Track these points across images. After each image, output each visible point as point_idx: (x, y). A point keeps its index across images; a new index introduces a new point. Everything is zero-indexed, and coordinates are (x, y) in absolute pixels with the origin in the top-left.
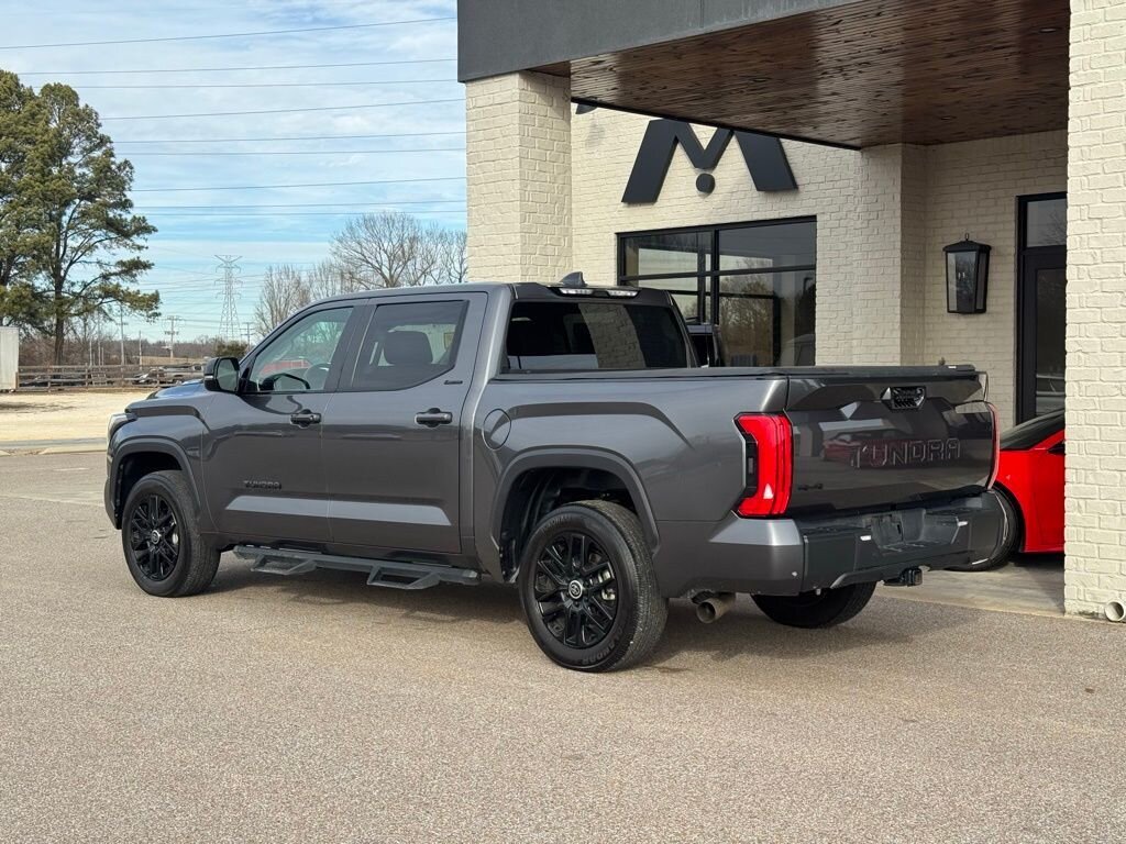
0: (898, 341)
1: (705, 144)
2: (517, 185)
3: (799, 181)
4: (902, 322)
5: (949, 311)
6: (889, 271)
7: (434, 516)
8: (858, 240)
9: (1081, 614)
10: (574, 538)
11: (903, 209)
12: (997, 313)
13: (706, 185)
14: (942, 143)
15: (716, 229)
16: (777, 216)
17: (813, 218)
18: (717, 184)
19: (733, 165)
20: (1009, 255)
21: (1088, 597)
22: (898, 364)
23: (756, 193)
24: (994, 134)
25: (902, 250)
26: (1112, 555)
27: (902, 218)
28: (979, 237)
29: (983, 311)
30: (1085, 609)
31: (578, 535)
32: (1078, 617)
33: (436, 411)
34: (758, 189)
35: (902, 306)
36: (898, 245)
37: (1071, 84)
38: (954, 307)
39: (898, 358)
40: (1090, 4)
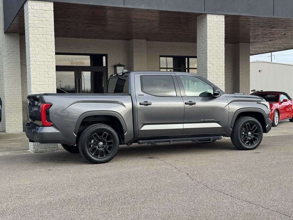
0: (21, 89)
27: (20, 54)
35: (21, 79)
40: (210, 23)
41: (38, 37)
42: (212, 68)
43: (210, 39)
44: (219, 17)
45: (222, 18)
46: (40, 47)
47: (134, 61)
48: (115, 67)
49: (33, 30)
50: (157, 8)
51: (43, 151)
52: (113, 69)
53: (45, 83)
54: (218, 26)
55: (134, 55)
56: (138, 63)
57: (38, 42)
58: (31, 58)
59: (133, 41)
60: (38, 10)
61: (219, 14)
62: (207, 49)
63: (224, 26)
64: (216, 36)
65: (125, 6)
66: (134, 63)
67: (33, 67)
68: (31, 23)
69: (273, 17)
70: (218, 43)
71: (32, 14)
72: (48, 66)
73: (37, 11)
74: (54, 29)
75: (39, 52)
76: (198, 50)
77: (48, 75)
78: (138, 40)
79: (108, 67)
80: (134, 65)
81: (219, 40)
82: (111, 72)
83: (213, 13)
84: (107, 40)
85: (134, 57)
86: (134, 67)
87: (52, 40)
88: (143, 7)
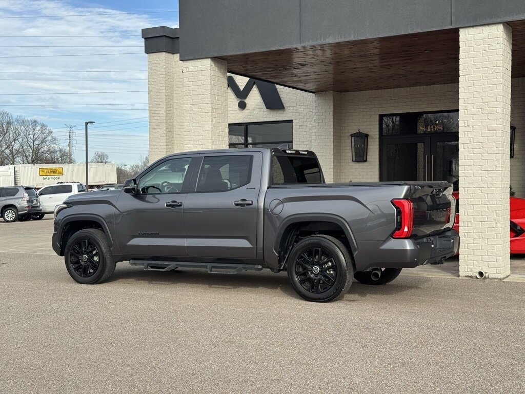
0: (332, 173)
1: (242, 88)
2: (210, 105)
3: (285, 105)
4: (334, 165)
5: (353, 161)
6: (328, 144)
7: (244, 243)
8: (314, 131)
9: (466, 276)
10: (316, 250)
11: (333, 119)
12: (372, 162)
13: (242, 106)
14: (348, 91)
15: (247, 125)
16: (275, 120)
17: (291, 121)
18: (247, 105)
19: (255, 98)
20: (376, 138)
21: (469, 270)
22: (333, 183)
23: (266, 110)
24: (371, 89)
25: (334, 135)
26: (478, 254)
27: (334, 122)
28: (364, 130)
29: (366, 161)
30: (467, 274)
31: (318, 248)
32: (465, 278)
33: (245, 200)
34: (267, 108)
35: (334, 159)
36: (332, 133)
37: (460, 74)
38: (354, 160)
39: (332, 180)
40: (467, 45)
41: (193, 107)
42: (470, 135)
43: (466, 76)
44: (487, 29)
50: (354, 37)
54: (487, 48)
61: (488, 25)
64: (482, 69)
70: (486, 83)
81: (487, 77)
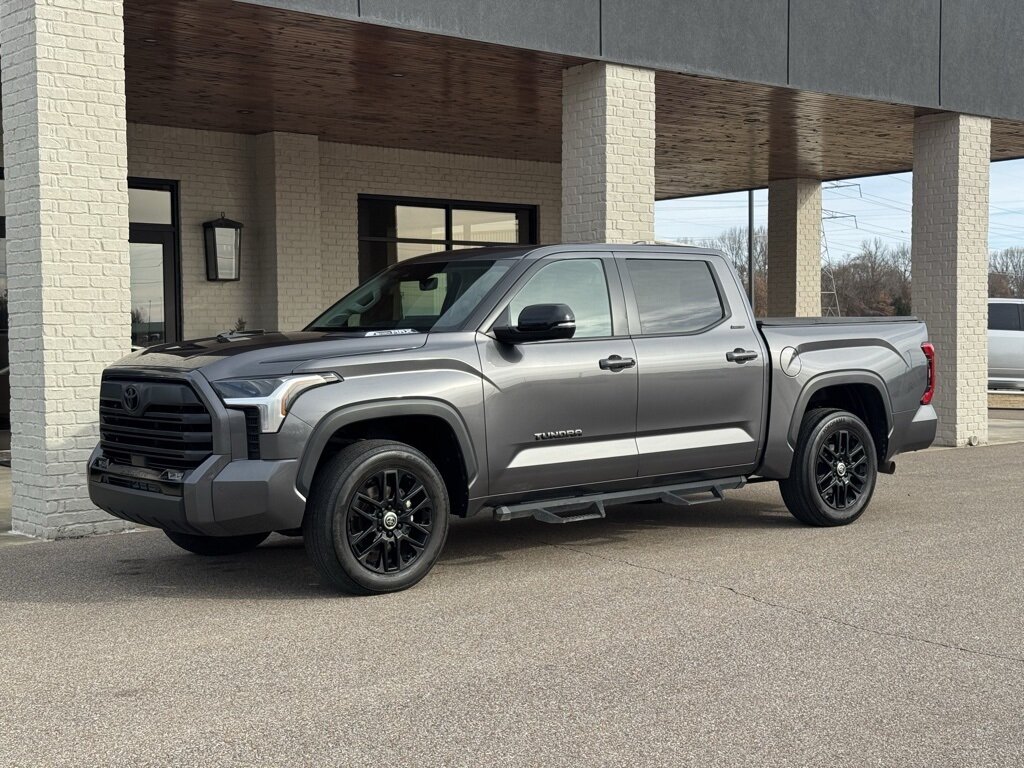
7: (736, 436)
40: (615, 94)
45: (646, 81)
46: (73, 146)
47: (278, 209)
48: (208, 228)
49: (52, 82)
51: (82, 533)
52: (200, 235)
53: (90, 280)
54: (638, 107)
55: (277, 187)
56: (291, 219)
57: (67, 126)
58: (41, 187)
59: (276, 139)
60: (69, 11)
62: (604, 181)
63: (652, 107)
64: (633, 138)
65: (363, 19)
66: (278, 216)
67: (51, 222)
68: (46, 55)
69: (788, 86)
71: (49, 22)
72: (101, 219)
73: (66, 13)
74: (123, 83)
75: (73, 165)
76: (564, 183)
77: (101, 252)
78: (292, 136)
79: (183, 228)
80: (278, 223)
81: (638, 153)
82: (190, 246)
83: (626, 62)
84: (179, 131)
85: (278, 195)
86: (278, 230)
87: (118, 126)
88: (417, 25)
